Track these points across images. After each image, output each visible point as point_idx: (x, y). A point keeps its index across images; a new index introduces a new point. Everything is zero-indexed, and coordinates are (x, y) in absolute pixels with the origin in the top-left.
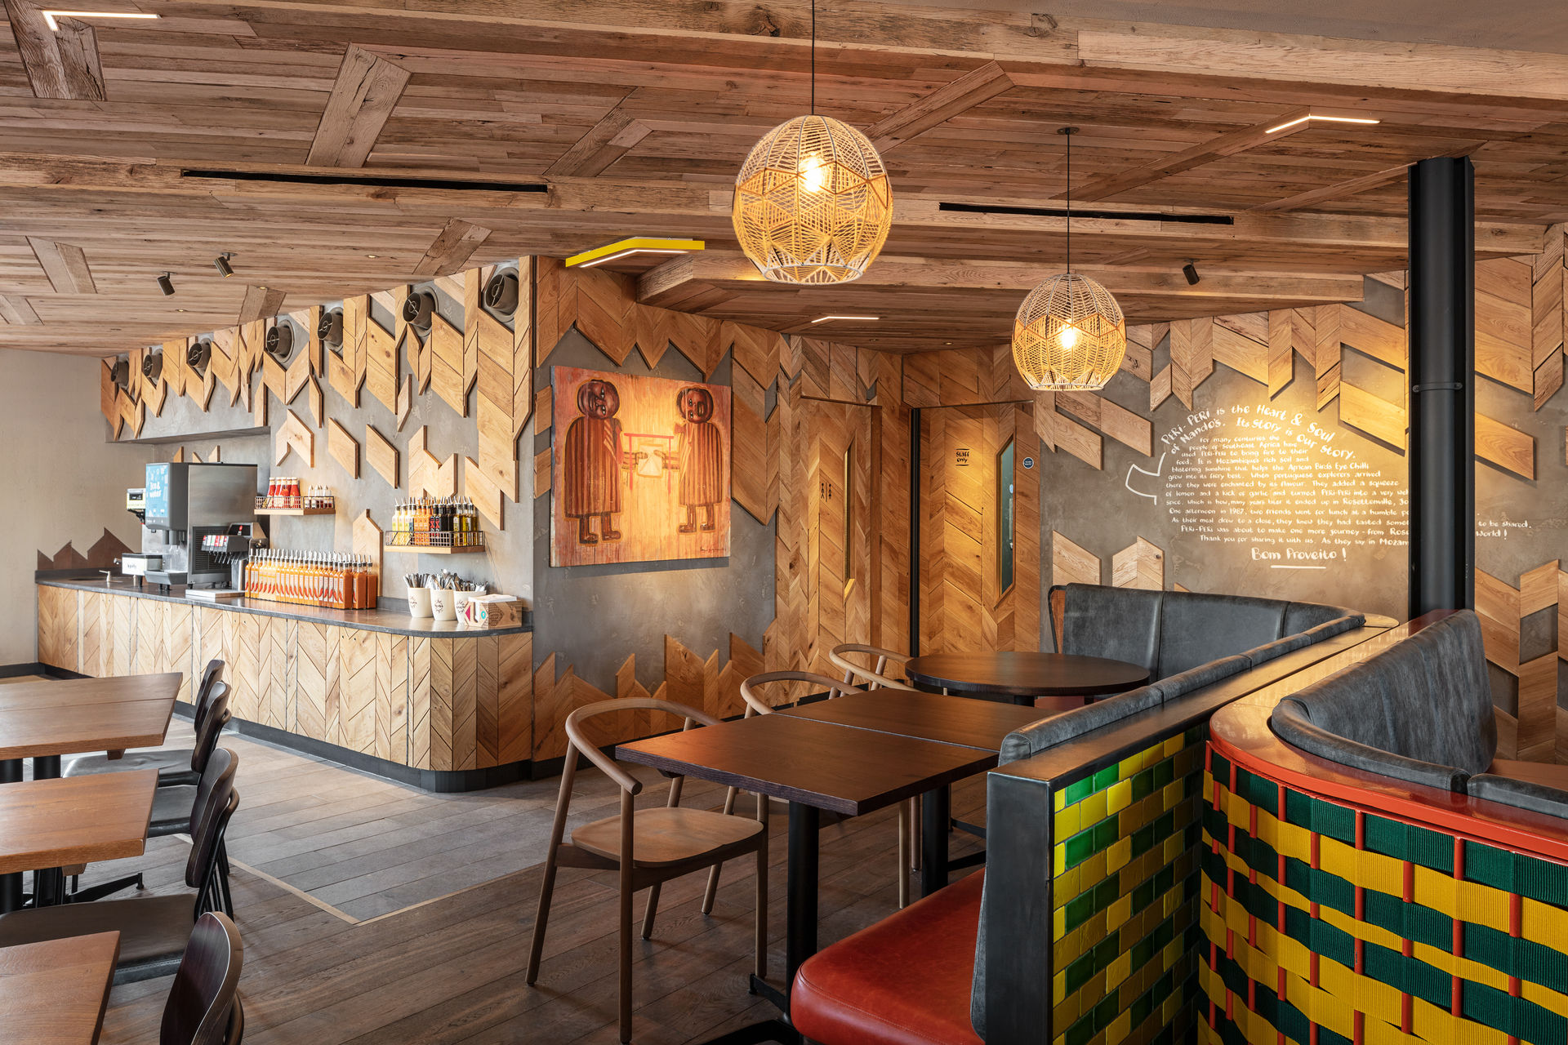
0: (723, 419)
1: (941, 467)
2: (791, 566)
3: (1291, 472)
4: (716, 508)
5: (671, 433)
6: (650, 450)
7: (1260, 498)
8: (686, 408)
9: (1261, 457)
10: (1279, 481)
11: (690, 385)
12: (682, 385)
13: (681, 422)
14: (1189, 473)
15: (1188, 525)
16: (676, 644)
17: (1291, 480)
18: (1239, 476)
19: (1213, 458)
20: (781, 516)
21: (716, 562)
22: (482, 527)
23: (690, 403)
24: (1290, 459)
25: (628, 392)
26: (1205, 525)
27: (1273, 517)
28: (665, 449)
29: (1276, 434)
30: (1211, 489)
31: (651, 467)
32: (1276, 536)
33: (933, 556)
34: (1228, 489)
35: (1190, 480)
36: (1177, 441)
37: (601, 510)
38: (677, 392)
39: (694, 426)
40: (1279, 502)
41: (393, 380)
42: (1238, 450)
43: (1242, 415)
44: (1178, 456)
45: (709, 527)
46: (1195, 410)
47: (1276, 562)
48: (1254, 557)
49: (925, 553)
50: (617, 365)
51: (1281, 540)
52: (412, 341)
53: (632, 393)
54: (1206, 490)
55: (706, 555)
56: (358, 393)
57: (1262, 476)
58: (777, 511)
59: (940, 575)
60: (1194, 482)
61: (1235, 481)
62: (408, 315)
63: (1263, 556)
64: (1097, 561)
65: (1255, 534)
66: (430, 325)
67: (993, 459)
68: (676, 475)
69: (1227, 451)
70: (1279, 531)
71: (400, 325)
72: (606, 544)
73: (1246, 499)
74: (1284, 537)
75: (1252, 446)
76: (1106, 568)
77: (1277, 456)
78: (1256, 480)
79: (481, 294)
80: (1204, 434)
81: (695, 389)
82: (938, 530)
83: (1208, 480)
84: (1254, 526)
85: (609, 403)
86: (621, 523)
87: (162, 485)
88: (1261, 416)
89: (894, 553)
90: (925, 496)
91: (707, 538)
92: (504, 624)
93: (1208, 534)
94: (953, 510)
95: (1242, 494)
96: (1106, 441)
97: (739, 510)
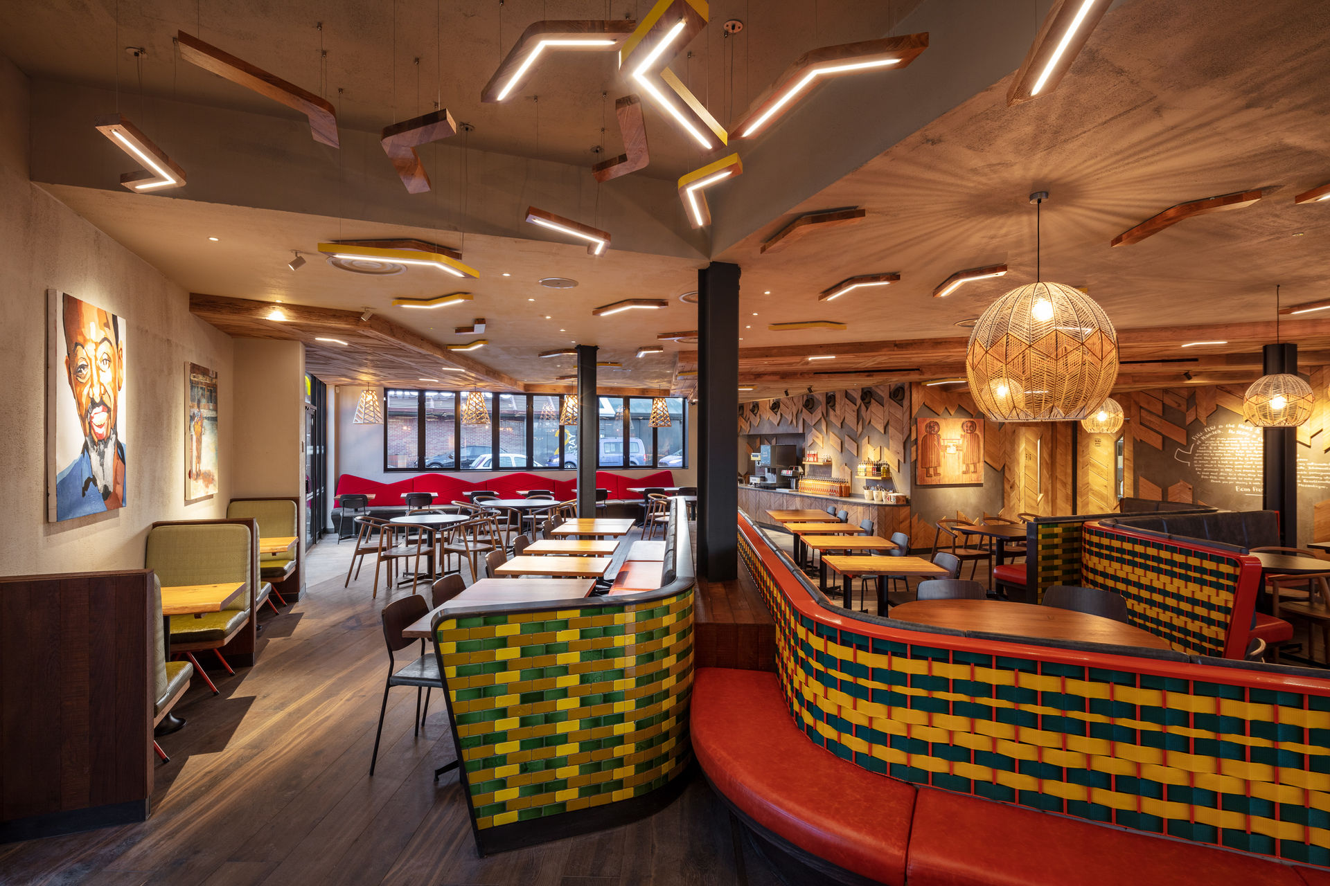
0: (980, 431)
1: (1087, 446)
2: (1011, 487)
3: (1255, 454)
4: (978, 465)
5: (959, 438)
6: (951, 444)
7: (1240, 464)
8: (965, 428)
9: (1241, 447)
10: (1249, 457)
11: (967, 420)
12: (964, 420)
13: (963, 433)
14: (1206, 453)
15: (1205, 475)
16: (961, 513)
17: (1255, 457)
18: (1230, 455)
19: (1217, 447)
20: (1006, 468)
21: (980, 485)
22: (891, 471)
23: (967, 427)
24: (1255, 448)
25: (942, 423)
26: (1214, 475)
27: (1246, 473)
28: (957, 444)
29: (1248, 437)
30: (1217, 460)
31: (952, 450)
32: (1248, 481)
33: (1083, 485)
34: (1224, 460)
35: (1206, 456)
36: (1200, 439)
37: (933, 466)
38: (962, 423)
39: (969, 435)
40: (1249, 467)
41: (856, 420)
42: (1229, 443)
43: (1231, 428)
44: (1200, 445)
45: (975, 472)
46: (1208, 426)
47: (1248, 492)
48: (1237, 490)
49: (1079, 484)
50: (939, 415)
51: (1250, 483)
52: (863, 407)
53: (944, 424)
54: (1214, 460)
55: (973, 482)
56: (842, 423)
57: (1241, 455)
58: (1004, 466)
59: (1087, 494)
60: (1208, 457)
61: (1228, 457)
62: (863, 399)
63: (1241, 490)
64: (1161, 490)
65: (1238, 480)
66: (870, 402)
67: (1113, 443)
68: (961, 453)
69: (1224, 444)
70: (1249, 479)
71: (859, 401)
72: (935, 477)
73: (1233, 464)
74: (1252, 482)
75: (1236, 442)
76: (1165, 493)
77: (1248, 447)
78: (1238, 457)
79: (890, 393)
80: (1212, 436)
81: (969, 421)
82: (1086, 474)
83: (1215, 456)
84: (1237, 477)
85: (936, 429)
86: (940, 470)
87: (768, 452)
88: (1240, 429)
89: (1064, 484)
90: (1080, 459)
91: (974, 476)
92: (901, 503)
93: (1215, 480)
94: (1093, 465)
95: (1231, 463)
96: (1165, 438)
97: (988, 466)
